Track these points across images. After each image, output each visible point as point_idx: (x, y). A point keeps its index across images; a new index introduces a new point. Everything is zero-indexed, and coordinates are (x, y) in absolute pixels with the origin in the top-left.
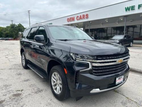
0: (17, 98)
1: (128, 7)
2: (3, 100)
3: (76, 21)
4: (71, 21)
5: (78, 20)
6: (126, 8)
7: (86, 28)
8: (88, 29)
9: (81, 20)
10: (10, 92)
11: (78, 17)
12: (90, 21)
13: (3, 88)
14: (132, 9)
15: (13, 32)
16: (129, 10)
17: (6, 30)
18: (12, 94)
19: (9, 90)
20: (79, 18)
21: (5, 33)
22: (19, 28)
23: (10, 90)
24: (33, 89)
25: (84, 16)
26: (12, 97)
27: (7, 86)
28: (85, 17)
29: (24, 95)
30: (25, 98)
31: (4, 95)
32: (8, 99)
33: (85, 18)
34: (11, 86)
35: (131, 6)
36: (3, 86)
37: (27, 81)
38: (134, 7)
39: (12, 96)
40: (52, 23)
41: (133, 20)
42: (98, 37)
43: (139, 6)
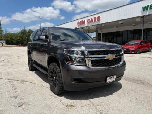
4: (81, 25)
5: (89, 23)
7: (99, 32)
9: (92, 23)
11: (89, 19)
17: (17, 36)
20: (90, 21)
21: (16, 39)
25: (95, 18)
28: (97, 19)
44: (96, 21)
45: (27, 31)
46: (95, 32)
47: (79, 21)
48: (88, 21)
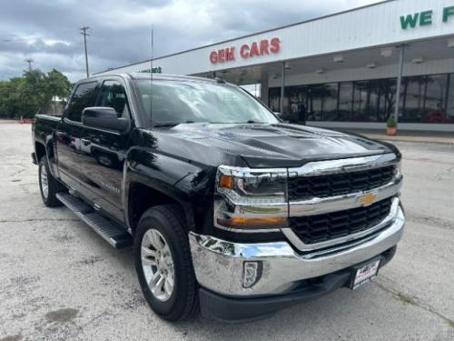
0: (64, 327)
1: (409, 17)
2: (13, 335)
3: (239, 62)
4: (222, 61)
5: (245, 57)
6: (402, 18)
7: (273, 84)
8: (280, 88)
9: (255, 57)
10: (38, 303)
11: (245, 47)
12: (284, 62)
13: (12, 291)
14: (422, 23)
15: (34, 98)
16: (413, 25)
17: (9, 91)
18: (44, 311)
19: (31, 297)
20: (249, 52)
21: (7, 99)
22: (51, 83)
23: (36, 296)
24: (118, 293)
25: (264, 43)
26: (45, 325)
27: (26, 281)
28: (270, 46)
29: (88, 315)
30: (91, 325)
31: (15, 317)
32: (33, 330)
33: (269, 49)
34: (39, 283)
35: (419, 11)
36: (10, 283)
37: (93, 262)
38: (430, 17)
39: (45, 321)
40: (160, 68)
41: (425, 59)
42: (309, 111)
43: (447, 13)
44: (267, 52)
45: (44, 75)
46: (259, 82)
47: (216, 49)
48: (242, 52)
